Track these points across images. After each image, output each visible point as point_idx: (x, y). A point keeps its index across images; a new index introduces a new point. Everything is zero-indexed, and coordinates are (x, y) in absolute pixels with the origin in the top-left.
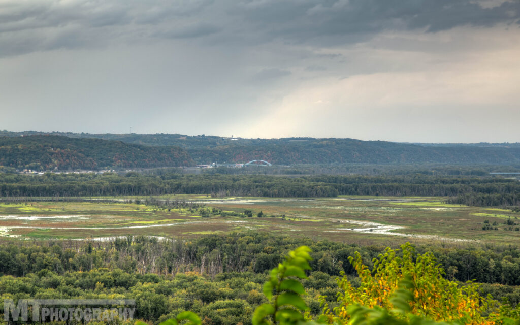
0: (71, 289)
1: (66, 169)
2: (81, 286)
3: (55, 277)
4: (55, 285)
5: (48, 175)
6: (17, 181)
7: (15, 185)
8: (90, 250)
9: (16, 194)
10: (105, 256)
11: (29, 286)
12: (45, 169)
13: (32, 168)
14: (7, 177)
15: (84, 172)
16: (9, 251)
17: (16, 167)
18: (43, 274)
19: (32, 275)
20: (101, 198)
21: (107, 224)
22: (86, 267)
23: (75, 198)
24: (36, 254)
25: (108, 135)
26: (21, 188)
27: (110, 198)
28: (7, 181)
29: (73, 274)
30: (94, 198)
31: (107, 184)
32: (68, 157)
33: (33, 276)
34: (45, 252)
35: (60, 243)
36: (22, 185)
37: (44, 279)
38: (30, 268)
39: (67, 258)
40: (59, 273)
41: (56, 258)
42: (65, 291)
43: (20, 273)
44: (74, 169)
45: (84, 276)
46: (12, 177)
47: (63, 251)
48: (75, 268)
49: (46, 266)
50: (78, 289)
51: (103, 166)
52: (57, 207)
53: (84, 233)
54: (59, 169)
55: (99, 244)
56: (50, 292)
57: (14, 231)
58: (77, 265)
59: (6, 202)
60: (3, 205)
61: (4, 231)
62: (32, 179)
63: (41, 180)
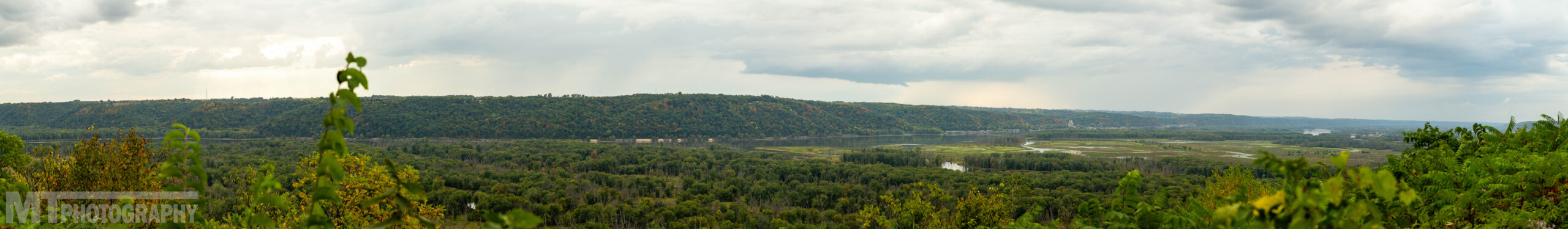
3: (1100, 173)
13: (1091, 126)
16: (1081, 161)
26: (1086, 135)
33: (1091, 173)
36: (1087, 133)
43: (1086, 171)
59: (1080, 140)
60: (1079, 142)
61: (1079, 153)
62: (1091, 131)
63: (1095, 131)
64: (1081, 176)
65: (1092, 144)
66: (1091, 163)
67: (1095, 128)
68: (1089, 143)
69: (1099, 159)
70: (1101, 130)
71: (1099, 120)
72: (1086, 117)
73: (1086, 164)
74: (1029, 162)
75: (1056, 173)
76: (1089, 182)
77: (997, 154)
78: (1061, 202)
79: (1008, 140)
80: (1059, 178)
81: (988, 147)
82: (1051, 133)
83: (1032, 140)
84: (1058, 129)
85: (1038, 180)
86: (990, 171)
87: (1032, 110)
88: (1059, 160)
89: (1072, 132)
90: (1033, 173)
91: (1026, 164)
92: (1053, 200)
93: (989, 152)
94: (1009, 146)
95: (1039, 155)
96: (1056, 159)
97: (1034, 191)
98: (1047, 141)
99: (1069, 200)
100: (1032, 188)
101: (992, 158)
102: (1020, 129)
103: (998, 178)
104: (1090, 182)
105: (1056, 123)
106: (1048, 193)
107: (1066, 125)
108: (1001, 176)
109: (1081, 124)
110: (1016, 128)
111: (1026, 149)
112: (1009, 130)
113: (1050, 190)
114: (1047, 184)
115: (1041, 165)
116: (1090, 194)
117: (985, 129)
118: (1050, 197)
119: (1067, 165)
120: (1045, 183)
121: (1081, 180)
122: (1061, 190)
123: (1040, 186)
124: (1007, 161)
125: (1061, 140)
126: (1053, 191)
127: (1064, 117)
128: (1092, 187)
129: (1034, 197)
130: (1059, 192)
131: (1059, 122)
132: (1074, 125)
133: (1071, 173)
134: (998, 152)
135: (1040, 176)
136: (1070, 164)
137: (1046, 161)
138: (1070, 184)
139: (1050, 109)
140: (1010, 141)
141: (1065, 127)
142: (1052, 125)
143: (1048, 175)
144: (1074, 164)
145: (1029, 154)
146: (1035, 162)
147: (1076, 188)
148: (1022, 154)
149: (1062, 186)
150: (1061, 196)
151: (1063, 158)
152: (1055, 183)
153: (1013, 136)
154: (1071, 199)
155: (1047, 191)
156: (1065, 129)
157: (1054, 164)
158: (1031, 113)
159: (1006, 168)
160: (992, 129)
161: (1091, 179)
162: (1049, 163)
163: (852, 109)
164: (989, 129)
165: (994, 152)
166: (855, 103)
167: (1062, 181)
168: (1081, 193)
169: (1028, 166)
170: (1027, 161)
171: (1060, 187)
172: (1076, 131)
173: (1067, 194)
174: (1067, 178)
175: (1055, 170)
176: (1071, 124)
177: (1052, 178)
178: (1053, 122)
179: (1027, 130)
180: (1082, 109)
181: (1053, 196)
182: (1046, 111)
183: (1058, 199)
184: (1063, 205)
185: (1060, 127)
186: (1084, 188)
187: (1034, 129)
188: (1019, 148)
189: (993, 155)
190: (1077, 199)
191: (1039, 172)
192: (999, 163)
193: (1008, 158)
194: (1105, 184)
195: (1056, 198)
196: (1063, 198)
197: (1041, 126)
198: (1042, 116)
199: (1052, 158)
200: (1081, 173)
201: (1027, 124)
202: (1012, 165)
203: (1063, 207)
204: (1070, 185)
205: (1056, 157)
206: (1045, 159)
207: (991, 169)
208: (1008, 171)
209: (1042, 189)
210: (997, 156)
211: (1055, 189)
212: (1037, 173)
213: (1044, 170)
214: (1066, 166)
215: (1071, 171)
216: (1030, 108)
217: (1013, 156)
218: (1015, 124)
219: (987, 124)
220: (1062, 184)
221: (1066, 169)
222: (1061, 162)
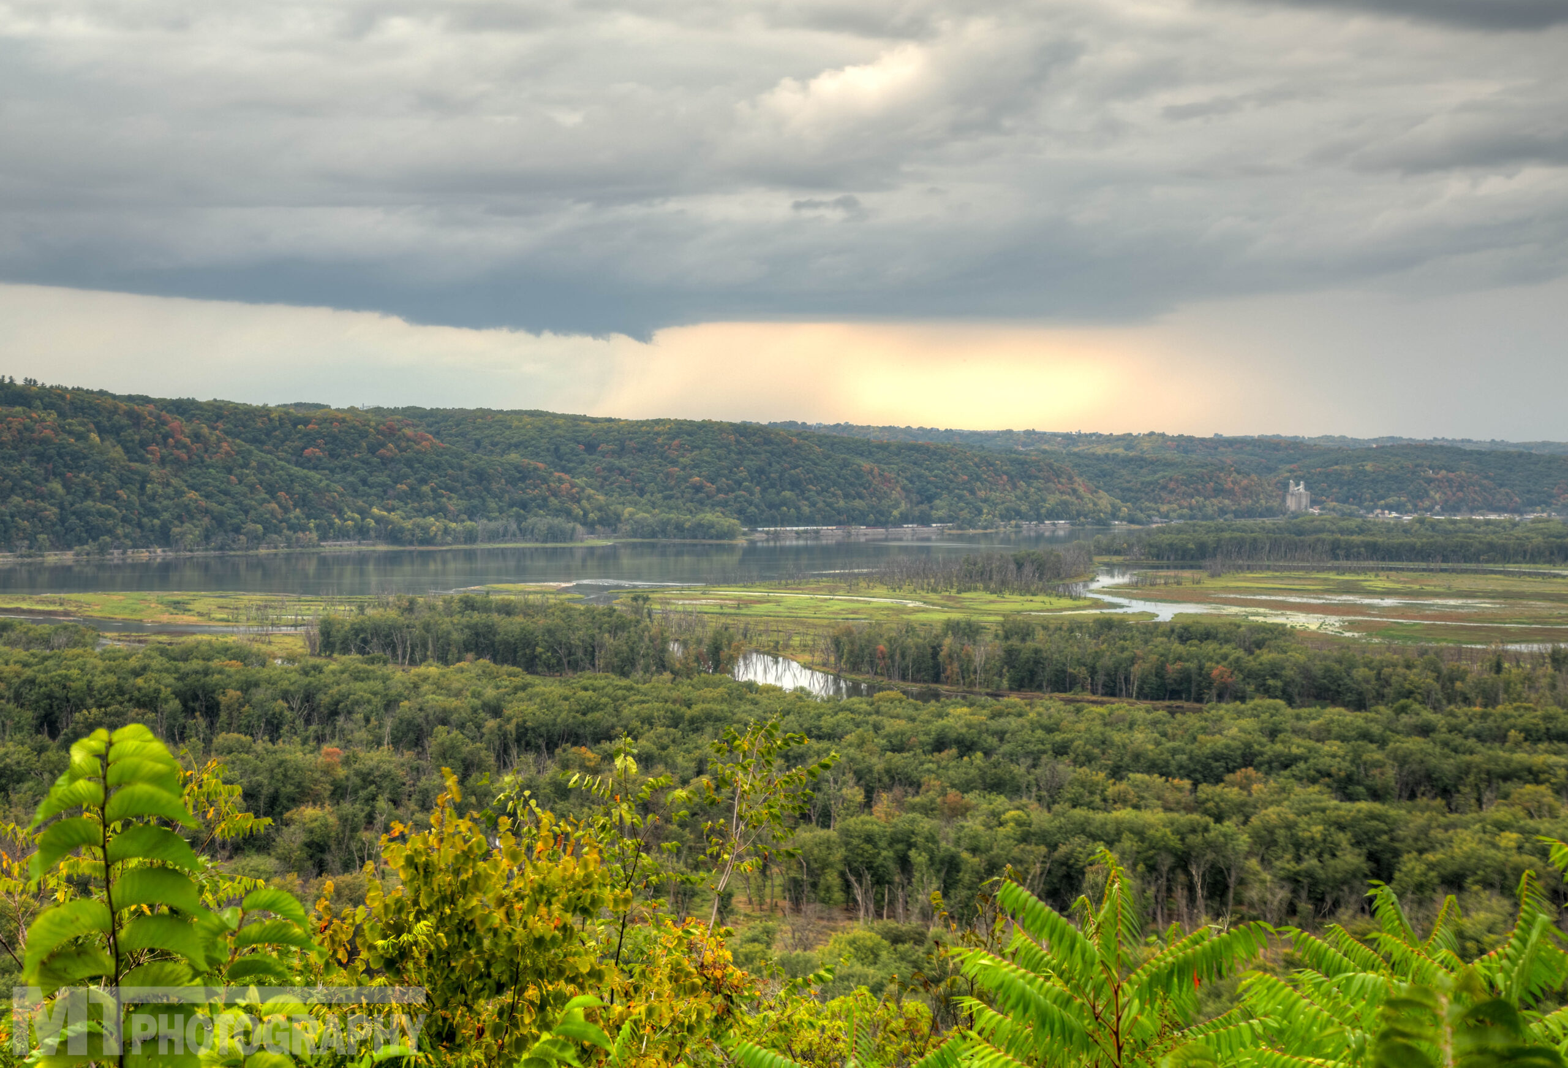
0: (1458, 740)
1: (1456, 509)
2: (1479, 737)
3: (1428, 715)
4: (1425, 730)
5: (1421, 521)
6: (1361, 531)
7: (1356, 539)
8: (1498, 668)
9: (1358, 557)
10: (1529, 680)
11: (1376, 729)
12: (1416, 509)
13: (1391, 508)
14: (1343, 524)
15: (1493, 517)
16: (1340, 662)
17: (1360, 504)
18: (1404, 709)
19: (1382, 708)
20: (1525, 567)
21: (1536, 619)
22: (1490, 699)
23: (1472, 566)
24: (1390, 670)
25: (1545, 444)
26: (1367, 545)
27: (1544, 568)
28: (1342, 531)
29: (1462, 712)
30: (1511, 567)
31: (1538, 540)
32: (1460, 488)
33: (1384, 712)
34: (1409, 666)
35: (1438, 653)
36: (1369, 539)
37: (1405, 718)
38: (1380, 697)
39: (1452, 680)
40: (1435, 709)
41: (1429, 680)
42: (1446, 744)
43: (1360, 705)
44: (1472, 510)
45: (1484, 717)
46: (1352, 524)
47: (1445, 668)
48: (1467, 701)
49: (1409, 694)
50: (1471, 742)
51: (1531, 504)
52: (1438, 582)
53: (1487, 635)
54: (1444, 510)
55: (1517, 657)
56: (1414, 744)
57: (1352, 626)
58: (1472, 695)
59: (1340, 570)
60: (1332, 576)
61: (1333, 624)
62: (1389, 529)
63: (1406, 530)
64: (1335, 729)
65: (1390, 585)
66: (1387, 671)
67: (1407, 518)
68: (1379, 582)
69: (1423, 653)
70: (1433, 526)
71: (1429, 481)
72: (1369, 467)
73: (1360, 673)
74: (1107, 661)
75: (1226, 709)
76: (1373, 754)
77: (969, 624)
78: (1244, 840)
79: (1020, 566)
80: (1234, 731)
81: (933, 596)
82: (1210, 539)
83: (1125, 568)
84: (1240, 522)
85: (1141, 739)
86: (936, 696)
87: (1128, 440)
88: (1240, 653)
89: (1300, 532)
90: (1121, 707)
91: (1093, 671)
92: (1206, 829)
93: (938, 617)
94: (1025, 590)
95: (1150, 629)
96: (1226, 648)
97: (1122, 786)
98: (1187, 574)
99: (1281, 834)
100: (1117, 773)
101: (948, 641)
102: (1071, 518)
103: (969, 726)
104: (1378, 756)
105: (1229, 493)
106: (1187, 798)
107: (1275, 504)
108: (982, 717)
109: (1343, 501)
110: (1053, 515)
111: (1097, 604)
112: (1025, 524)
113: (1196, 784)
114: (1183, 758)
115: (1160, 672)
116: (1377, 807)
117: (924, 520)
118: (1195, 817)
119: (1275, 676)
120: (1174, 752)
121: (1333, 746)
122: (1245, 786)
123: (1152, 767)
124: (1010, 653)
125: (1250, 568)
126: (1206, 790)
127: (1270, 470)
128: (1390, 775)
129: (1125, 814)
130: (1233, 793)
131: (1247, 492)
132: (1313, 503)
133: (1289, 710)
134: (974, 618)
135: (1155, 723)
136: (1289, 673)
137: (1179, 658)
138: (1287, 763)
139: (1209, 434)
140: (1028, 569)
141: (1269, 512)
142: (1212, 505)
143: (1192, 721)
144: (1305, 672)
145: (1106, 625)
146: (1133, 660)
147: (1313, 781)
148: (1075, 626)
149: (1250, 770)
150: (1244, 811)
151: (1259, 645)
152: (1217, 757)
153: (1041, 549)
154: (1290, 826)
155: (1180, 790)
156: (1268, 522)
157: (1217, 671)
158: (1120, 451)
159: (1005, 683)
160: (951, 519)
161: (1382, 743)
162: (1192, 665)
163: (364, 435)
164: (940, 520)
165: (956, 616)
166: (378, 410)
167: (1248, 745)
168: (1335, 802)
169: (1101, 678)
170: (1098, 655)
171: (1239, 774)
172: (1321, 530)
173: (1266, 804)
174: (1273, 734)
175: (1220, 697)
176: (1297, 499)
177: (1204, 730)
178: (1219, 491)
179: (1103, 524)
180: (1351, 434)
181: (1206, 812)
182: (1186, 444)
183: (1229, 826)
184: (1249, 854)
185: (1250, 513)
186: (1350, 779)
187: (1132, 521)
188: (1065, 602)
189: (952, 627)
190: (1317, 830)
191: (1147, 704)
192: (979, 659)
193: (1015, 642)
194: (1448, 765)
195: (1219, 819)
196: (1255, 821)
197: (1164, 508)
198: (1168, 464)
199: (1210, 647)
200: (1334, 713)
201: (1105, 501)
202: (1032, 674)
203: (1253, 863)
204: (1286, 767)
205: (1227, 641)
206: (1177, 647)
207: (943, 688)
208: (1014, 699)
209: (1157, 780)
210: (969, 631)
211: (1219, 780)
212: (1140, 710)
213: (1175, 694)
214: (1271, 682)
215: (1290, 702)
216: (1118, 432)
217: (1040, 635)
218: (1052, 500)
219: (930, 499)
220: (1248, 758)
221: (1268, 692)
222: (1250, 662)
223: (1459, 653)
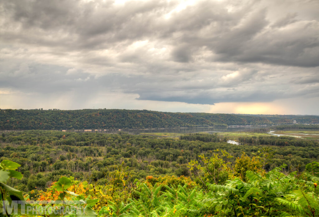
0: (317, 151)
1: (315, 123)
3: (313, 148)
4: (313, 150)
5: (311, 125)
6: (303, 126)
7: (303, 127)
9: (303, 129)
11: (306, 149)
12: (310, 123)
13: (307, 123)
14: (301, 125)
16: (301, 141)
17: (303, 123)
18: (310, 147)
23: (317, 130)
26: (304, 128)
28: (301, 126)
32: (316, 121)
33: (307, 147)
34: (310, 142)
35: (314, 140)
36: (304, 127)
37: (310, 148)
38: (307, 146)
39: (316, 144)
40: (314, 147)
41: (313, 144)
42: (315, 151)
43: (304, 147)
44: (317, 123)
46: (302, 125)
47: (315, 142)
48: (318, 146)
49: (310, 145)
52: (313, 132)
54: (313, 123)
56: (311, 151)
57: (302, 137)
59: (301, 131)
60: (300, 131)
61: (300, 137)
62: (307, 126)
63: (309, 126)
64: (301, 149)
65: (307, 132)
66: (307, 143)
69: (312, 140)
70: (312, 125)
71: (312, 120)
72: (304, 118)
73: (304, 143)
74: (272, 141)
75: (287, 147)
76: (306, 152)
77: (255, 137)
78: (290, 162)
79: (261, 130)
80: (288, 149)
81: (250, 134)
82: (284, 127)
83: (274, 130)
84: (288, 125)
85: (276, 151)
86: (251, 145)
87: (273, 115)
88: (289, 140)
89: (295, 126)
90: (274, 146)
91: (270, 142)
92: (285, 161)
93: (251, 136)
94: (262, 133)
95: (277, 137)
96: (287, 140)
97: (275, 156)
98: (281, 131)
99: (295, 162)
100: (274, 154)
101: (253, 139)
102: (266, 124)
103: (256, 148)
104: (307, 153)
105: (286, 121)
106: (283, 157)
107: (292, 123)
108: (257, 148)
109: (301, 122)
110: (265, 124)
111: (270, 134)
112: (261, 125)
113: (284, 156)
114: (282, 153)
115: (279, 142)
116: (307, 159)
117: (249, 125)
118: (284, 160)
119: (293, 143)
120: (281, 152)
121: (301, 151)
122: (290, 156)
123: (278, 154)
124: (260, 140)
125: (289, 130)
126: (285, 156)
127: (291, 119)
128: (308, 155)
129: (275, 159)
130: (288, 157)
131: (288, 121)
132: (297, 123)
133: (295, 147)
134: (256, 136)
135: (278, 148)
136: (295, 143)
137: (281, 141)
138: (295, 153)
139: (283, 115)
140: (262, 131)
141: (291, 124)
142: (284, 123)
143: (283, 148)
144: (297, 142)
145: (272, 137)
146: (275, 141)
147: (299, 156)
148: (268, 137)
149: (291, 154)
150: (290, 159)
151: (291, 139)
152: (286, 152)
153: (263, 128)
154: (296, 161)
155: (282, 156)
156: (291, 125)
157: (286, 142)
158: (273, 117)
159: (260, 144)
160: (252, 124)
161: (307, 151)
162: (283, 142)
163: (185, 115)
164: (251, 125)
165: (253, 136)
166: (186, 113)
167: (290, 151)
168: (301, 158)
169: (271, 143)
170: (271, 140)
171: (289, 155)
172: (298, 126)
173: (293, 158)
174: (293, 150)
175: (286, 145)
176: (295, 122)
177: (284, 149)
178: (285, 121)
179: (271, 125)
180: (301, 115)
181: (285, 159)
182: (281, 116)
183: (288, 161)
184: (291, 164)
185: (289, 124)
186: (303, 155)
187: (274, 125)
188: (266, 134)
189: (253, 137)
190: (299, 161)
191: (277, 146)
192: (256, 141)
193: (261, 139)
194: (316, 154)
195: (287, 160)
196: (291, 160)
197: (278, 123)
198: (279, 118)
199: (285, 140)
200: (301, 147)
201: (271, 122)
202: (263, 143)
203: (291, 165)
204: (295, 154)
205: (287, 139)
206: (281, 139)
207: (252, 144)
208: (261, 145)
209: (279, 155)
210: (255, 138)
211: (287, 155)
212: (276, 147)
213: (280, 145)
214: (293, 144)
215: (295, 146)
216: (272, 114)
217: (264, 138)
218: (264, 122)
219: (250, 122)
220: (290, 153)
221: (292, 145)
222: (290, 141)
223: (316, 141)
